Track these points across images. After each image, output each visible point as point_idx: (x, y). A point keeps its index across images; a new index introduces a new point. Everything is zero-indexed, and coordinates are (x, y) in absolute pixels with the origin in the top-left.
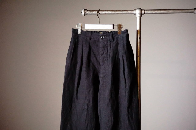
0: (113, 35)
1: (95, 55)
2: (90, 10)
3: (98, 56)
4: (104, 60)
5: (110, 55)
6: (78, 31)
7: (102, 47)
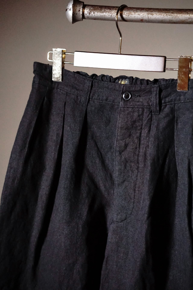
0: (161, 91)
1: (98, 151)
2: (92, 6)
3: (109, 155)
4: (125, 167)
5: (145, 155)
6: (54, 72)
7: (121, 128)
